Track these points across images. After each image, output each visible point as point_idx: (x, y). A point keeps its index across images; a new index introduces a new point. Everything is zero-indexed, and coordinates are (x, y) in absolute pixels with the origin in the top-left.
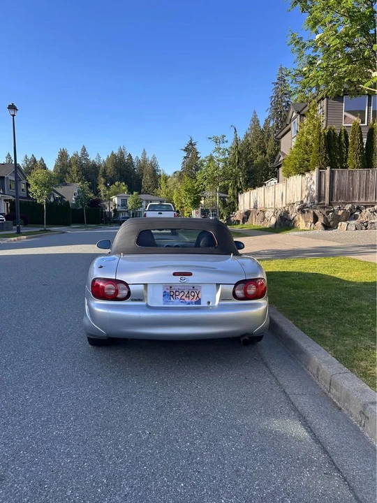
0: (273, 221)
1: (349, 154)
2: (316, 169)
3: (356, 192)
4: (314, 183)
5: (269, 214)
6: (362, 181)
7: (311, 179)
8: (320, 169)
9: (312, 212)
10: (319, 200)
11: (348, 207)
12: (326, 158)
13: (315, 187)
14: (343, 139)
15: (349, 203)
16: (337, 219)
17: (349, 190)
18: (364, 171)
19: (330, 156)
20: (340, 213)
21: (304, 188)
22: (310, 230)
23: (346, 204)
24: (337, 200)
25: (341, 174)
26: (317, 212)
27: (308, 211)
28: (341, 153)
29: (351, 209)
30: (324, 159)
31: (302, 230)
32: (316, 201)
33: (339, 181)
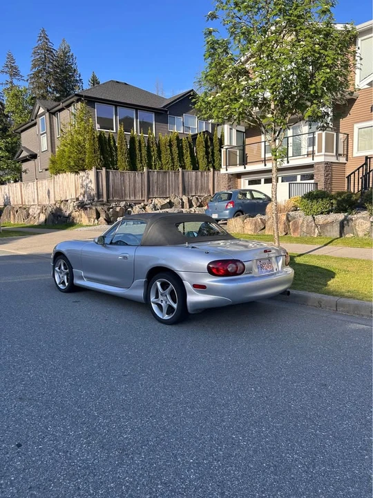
0: (43, 218)
1: (119, 158)
2: (94, 168)
3: (127, 191)
4: (91, 181)
5: (34, 211)
6: (131, 182)
7: (88, 178)
8: (97, 169)
9: (94, 208)
10: (99, 198)
11: (122, 204)
12: (101, 159)
13: (93, 186)
14: (112, 143)
15: (123, 201)
16: (116, 215)
17: (122, 189)
18: (132, 173)
19: (104, 158)
20: (118, 209)
21: (80, 186)
22: (94, 225)
23: (121, 201)
24: (113, 198)
25: (114, 175)
26: (99, 208)
27: (90, 208)
28: (112, 156)
29: (125, 206)
30: (99, 160)
31: (87, 226)
32: (96, 199)
33: (114, 180)
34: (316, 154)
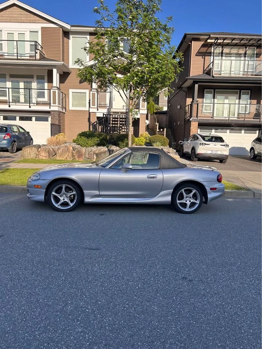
34: (52, 104)
